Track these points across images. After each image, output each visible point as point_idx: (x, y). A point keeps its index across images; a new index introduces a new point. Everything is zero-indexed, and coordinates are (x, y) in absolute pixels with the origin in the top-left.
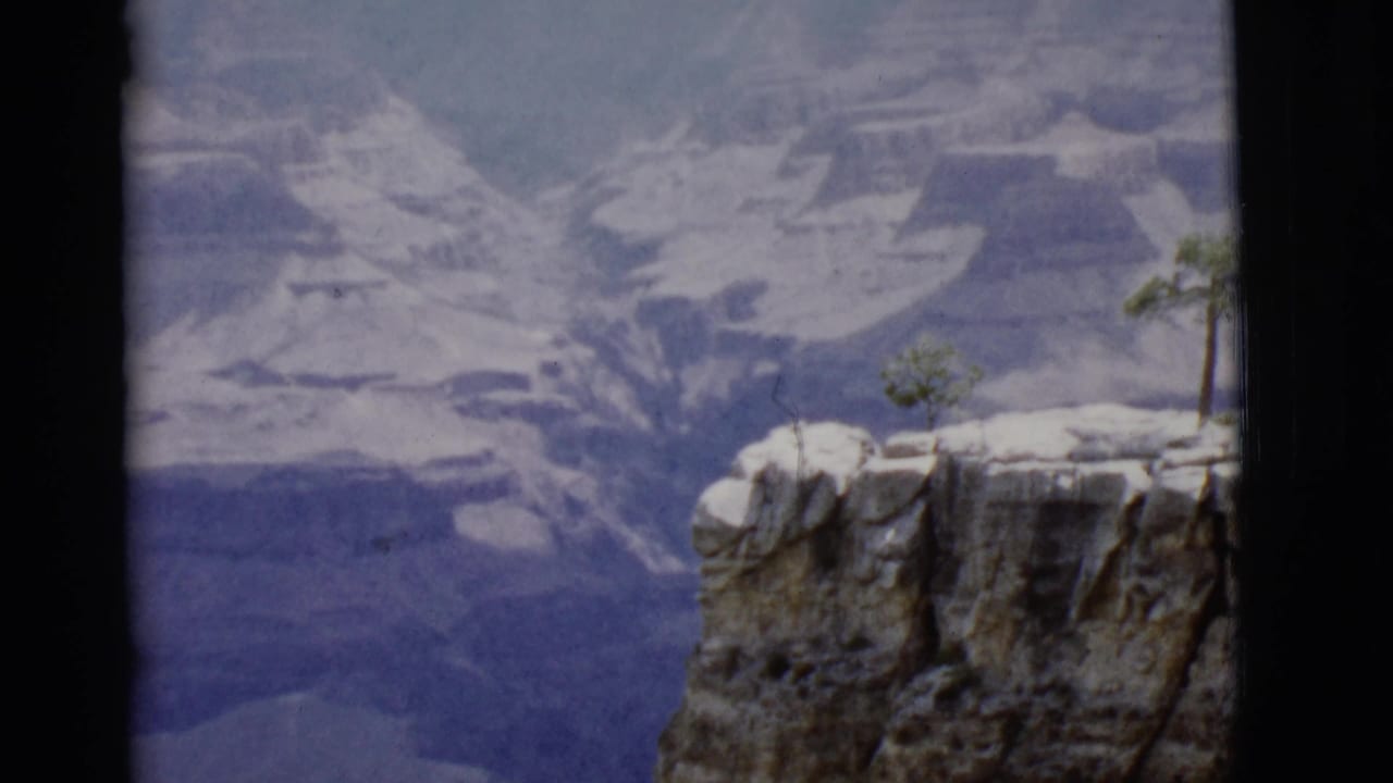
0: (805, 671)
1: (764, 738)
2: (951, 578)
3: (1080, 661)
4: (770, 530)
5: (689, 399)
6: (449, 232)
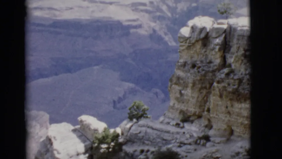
0: (199, 67)
1: (190, 81)
2: (230, 50)
4: (194, 38)
5: (179, 10)
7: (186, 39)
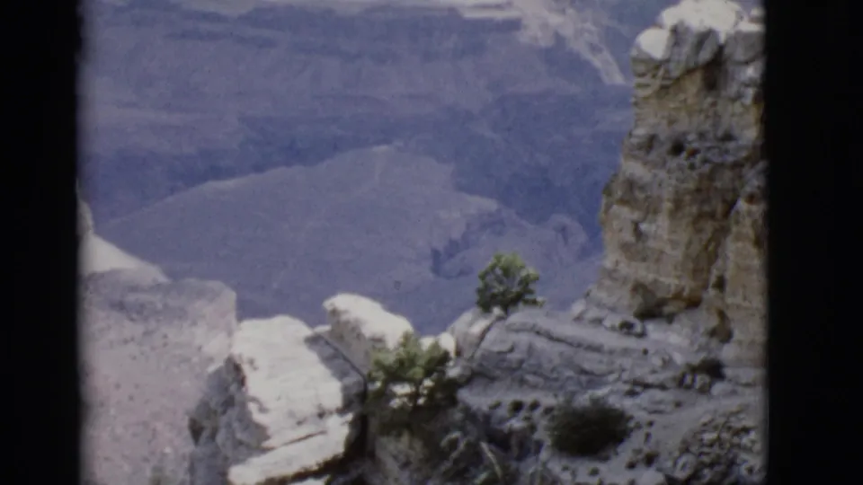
0: (694, 153)
1: (667, 193)
4: (679, 62)
7: (654, 66)
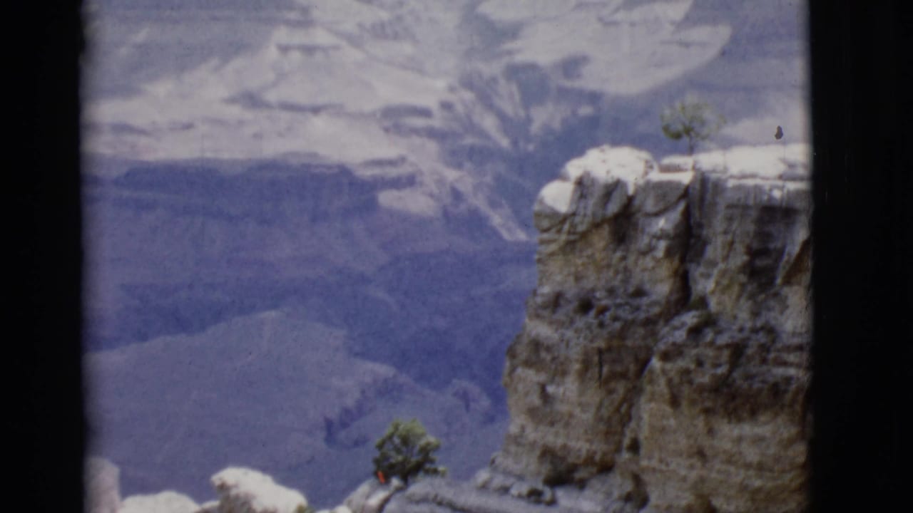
0: (603, 311)
1: (575, 354)
2: (701, 253)
3: (782, 313)
4: (585, 215)
5: (535, 128)
6: (384, 15)
7: (559, 220)
